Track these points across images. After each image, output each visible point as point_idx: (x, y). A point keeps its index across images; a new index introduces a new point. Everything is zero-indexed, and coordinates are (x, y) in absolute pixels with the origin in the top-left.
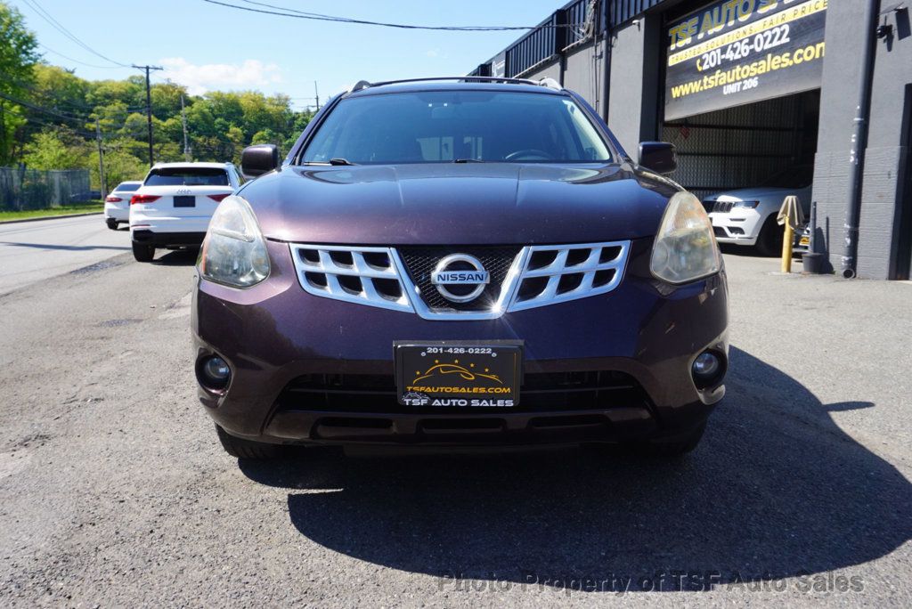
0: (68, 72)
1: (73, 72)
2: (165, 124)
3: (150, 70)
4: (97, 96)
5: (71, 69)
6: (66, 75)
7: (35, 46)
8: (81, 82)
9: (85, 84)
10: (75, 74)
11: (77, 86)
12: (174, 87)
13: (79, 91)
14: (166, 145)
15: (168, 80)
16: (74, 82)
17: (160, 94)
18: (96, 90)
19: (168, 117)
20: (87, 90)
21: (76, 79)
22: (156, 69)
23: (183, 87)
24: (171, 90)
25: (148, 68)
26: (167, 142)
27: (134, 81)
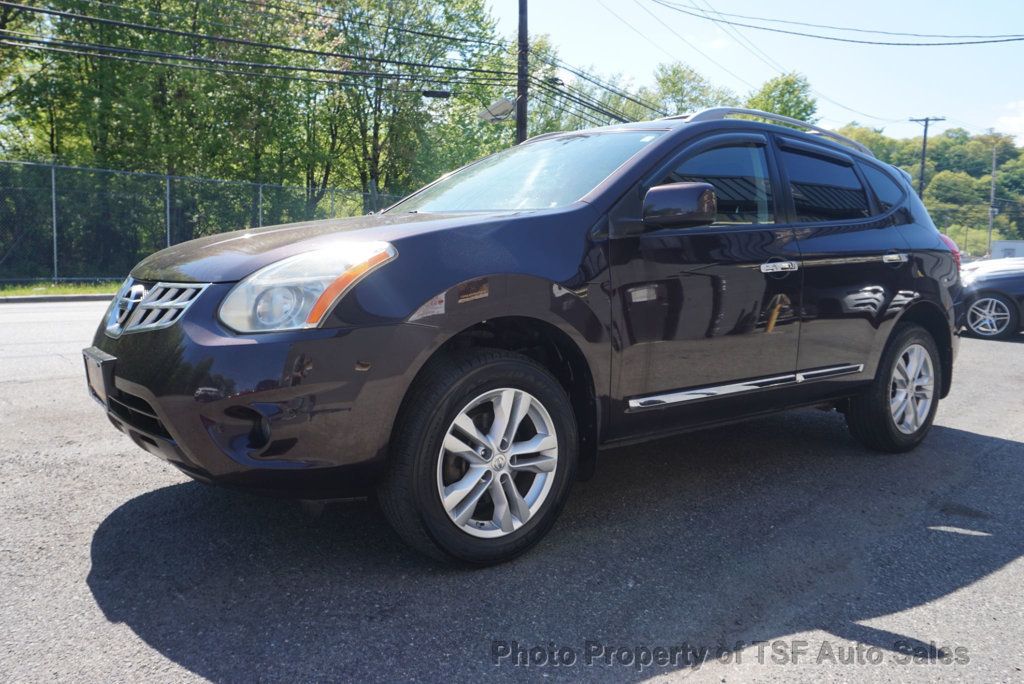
0: (876, 131)
1: (880, 132)
2: (979, 181)
3: (930, 122)
4: (902, 155)
5: (878, 128)
6: (873, 136)
7: (813, 112)
8: (888, 141)
9: (892, 143)
10: (883, 134)
11: (883, 145)
12: (997, 137)
13: (884, 151)
14: (976, 206)
15: (991, 130)
16: (881, 141)
17: (978, 146)
18: (902, 148)
19: (986, 173)
20: (893, 150)
21: (883, 138)
22: (936, 120)
23: (1009, 137)
24: (993, 141)
25: (927, 120)
26: (978, 203)
27: (950, 134)
